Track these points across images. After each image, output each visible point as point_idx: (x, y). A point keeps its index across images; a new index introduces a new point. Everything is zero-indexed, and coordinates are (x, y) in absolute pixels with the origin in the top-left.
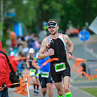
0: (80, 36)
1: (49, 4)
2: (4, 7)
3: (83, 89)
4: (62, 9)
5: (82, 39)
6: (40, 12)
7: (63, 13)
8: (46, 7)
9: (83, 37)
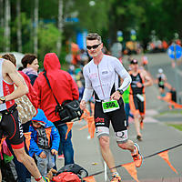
0: (170, 51)
1: (125, 7)
2: (64, 10)
3: (174, 126)
4: (143, 14)
5: (172, 56)
6: (113, 17)
7: (145, 20)
8: (121, 11)
9: (174, 53)
